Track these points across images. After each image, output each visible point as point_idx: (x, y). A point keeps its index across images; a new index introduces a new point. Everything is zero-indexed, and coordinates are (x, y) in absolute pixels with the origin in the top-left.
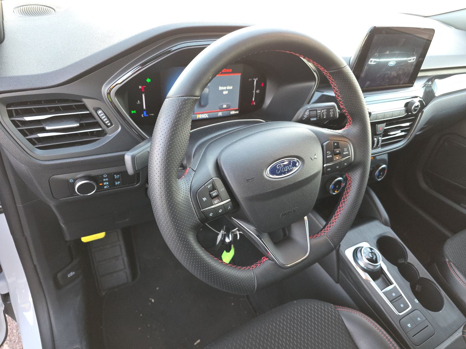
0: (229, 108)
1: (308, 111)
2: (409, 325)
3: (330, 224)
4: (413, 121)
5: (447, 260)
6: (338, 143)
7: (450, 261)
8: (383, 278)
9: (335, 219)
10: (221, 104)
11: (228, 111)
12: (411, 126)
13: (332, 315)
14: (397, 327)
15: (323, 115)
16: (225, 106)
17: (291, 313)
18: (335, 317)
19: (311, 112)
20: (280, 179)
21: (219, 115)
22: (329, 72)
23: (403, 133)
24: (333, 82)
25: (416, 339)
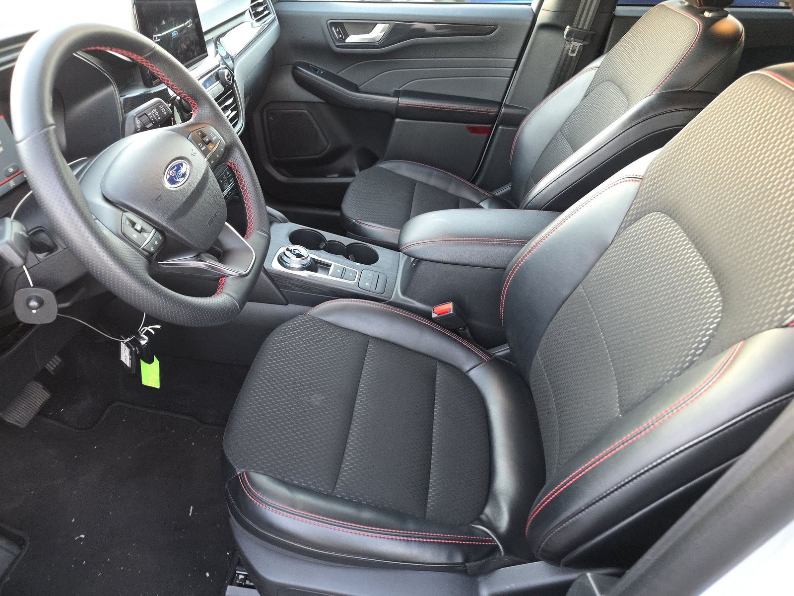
0: (18, 171)
1: (136, 118)
2: (367, 284)
3: (249, 219)
4: (233, 94)
5: (354, 221)
6: (201, 132)
7: (356, 220)
8: (321, 267)
9: (250, 211)
10: (4, 169)
11: (19, 176)
12: (235, 101)
13: (307, 321)
14: (362, 293)
15: (156, 116)
16: (11, 170)
17: (273, 347)
18: (311, 321)
19: (141, 118)
20: (182, 186)
21: (11, 186)
22: (145, 58)
23: (234, 113)
24: (153, 67)
25: (379, 289)
